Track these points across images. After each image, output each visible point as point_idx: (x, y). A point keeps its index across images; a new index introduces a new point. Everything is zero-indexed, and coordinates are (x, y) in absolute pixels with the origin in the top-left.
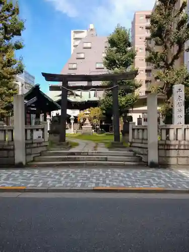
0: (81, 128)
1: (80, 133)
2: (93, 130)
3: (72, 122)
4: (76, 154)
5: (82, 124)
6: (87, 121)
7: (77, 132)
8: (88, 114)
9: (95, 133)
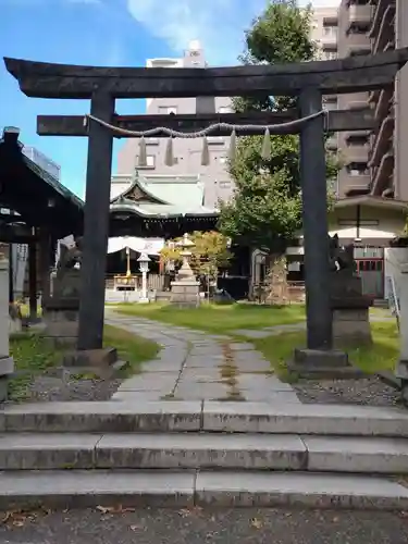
0: (167, 286)
1: (164, 302)
2: (203, 294)
3: (144, 269)
4: (142, 424)
5: (170, 277)
6: (186, 268)
7: (157, 297)
8: (188, 247)
9: (207, 303)
